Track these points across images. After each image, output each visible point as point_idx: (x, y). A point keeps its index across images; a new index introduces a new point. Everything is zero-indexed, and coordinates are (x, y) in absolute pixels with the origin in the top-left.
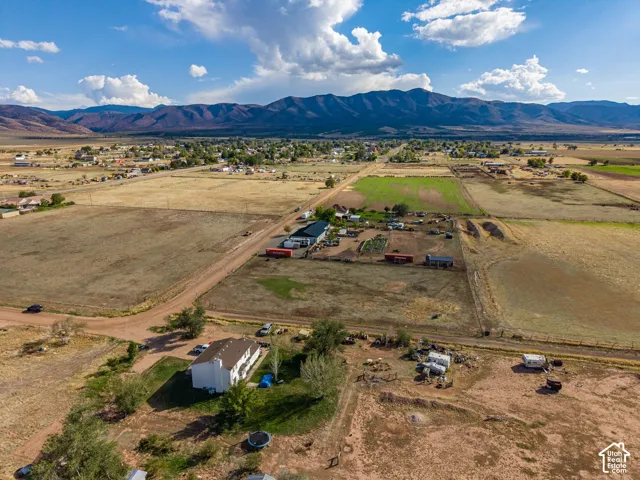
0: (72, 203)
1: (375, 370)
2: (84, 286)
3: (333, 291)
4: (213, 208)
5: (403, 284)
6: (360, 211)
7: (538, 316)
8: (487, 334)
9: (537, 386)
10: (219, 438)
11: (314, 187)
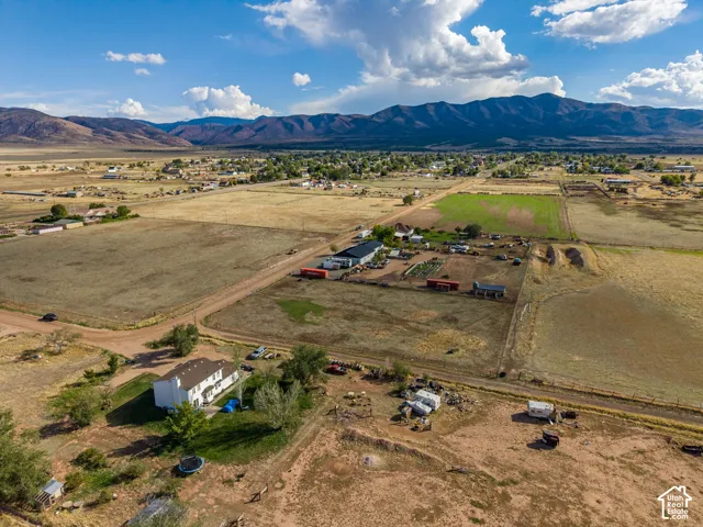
0: (137, 216)
1: (353, 405)
2: (106, 297)
3: (352, 317)
4: (271, 224)
5: (434, 313)
6: (427, 231)
7: (577, 358)
8: (503, 375)
9: (531, 439)
10: (156, 459)
11: (390, 204)
